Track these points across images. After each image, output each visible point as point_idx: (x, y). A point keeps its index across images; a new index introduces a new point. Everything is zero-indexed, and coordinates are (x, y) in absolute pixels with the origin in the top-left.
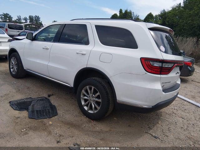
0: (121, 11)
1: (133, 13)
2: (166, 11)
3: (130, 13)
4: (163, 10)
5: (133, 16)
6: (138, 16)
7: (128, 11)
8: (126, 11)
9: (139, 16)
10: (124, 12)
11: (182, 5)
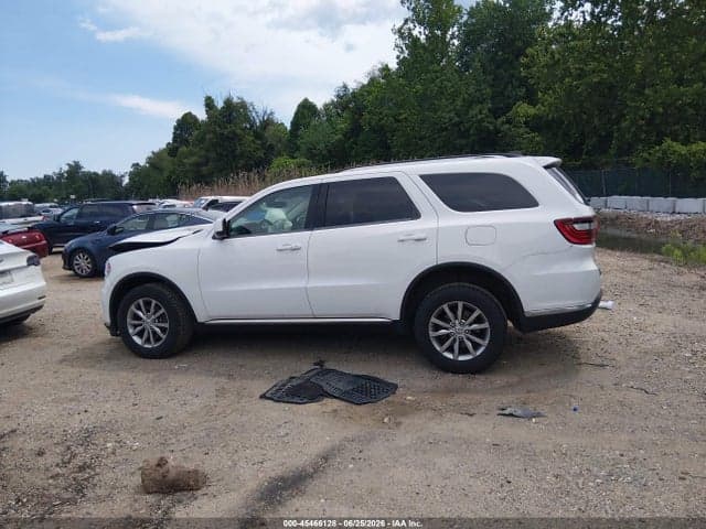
0: (209, 103)
1: (252, 104)
2: (352, 86)
3: (243, 105)
4: (342, 85)
5: (254, 114)
6: (268, 112)
7: (235, 100)
8: (228, 102)
9: (272, 113)
10: (220, 104)
11: (393, 65)
